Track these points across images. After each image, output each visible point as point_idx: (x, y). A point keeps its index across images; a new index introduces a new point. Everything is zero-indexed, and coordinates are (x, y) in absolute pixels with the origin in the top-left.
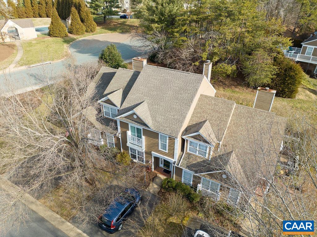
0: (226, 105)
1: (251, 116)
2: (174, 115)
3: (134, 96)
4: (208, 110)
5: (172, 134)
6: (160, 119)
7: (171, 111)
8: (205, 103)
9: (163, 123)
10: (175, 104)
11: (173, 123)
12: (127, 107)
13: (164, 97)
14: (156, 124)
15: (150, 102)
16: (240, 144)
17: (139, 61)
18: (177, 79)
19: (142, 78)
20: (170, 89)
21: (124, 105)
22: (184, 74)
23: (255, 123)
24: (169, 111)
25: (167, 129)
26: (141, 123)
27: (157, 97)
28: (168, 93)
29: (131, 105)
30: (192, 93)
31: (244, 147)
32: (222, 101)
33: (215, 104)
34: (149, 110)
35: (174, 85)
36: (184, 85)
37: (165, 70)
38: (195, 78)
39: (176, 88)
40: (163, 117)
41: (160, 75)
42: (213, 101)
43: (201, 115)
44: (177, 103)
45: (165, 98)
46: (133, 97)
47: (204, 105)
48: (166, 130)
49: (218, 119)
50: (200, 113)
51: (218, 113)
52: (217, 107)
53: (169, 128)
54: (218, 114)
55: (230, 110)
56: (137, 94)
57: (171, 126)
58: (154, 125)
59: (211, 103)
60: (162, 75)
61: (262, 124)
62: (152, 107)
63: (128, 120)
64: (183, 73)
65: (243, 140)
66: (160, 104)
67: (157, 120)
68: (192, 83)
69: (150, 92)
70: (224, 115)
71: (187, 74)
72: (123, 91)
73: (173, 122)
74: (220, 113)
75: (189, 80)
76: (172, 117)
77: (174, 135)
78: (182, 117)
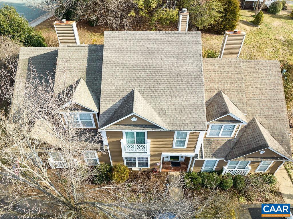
0: (233, 65)
1: (255, 70)
2: (187, 99)
3: (113, 86)
4: (215, 78)
5: (198, 127)
6: (169, 111)
7: (180, 95)
8: (208, 69)
9: (177, 116)
10: (181, 83)
11: (192, 112)
12: (109, 107)
13: (161, 77)
14: (168, 120)
15: (142, 90)
16: (258, 107)
17: (66, 25)
18: (166, 45)
19: (110, 55)
20: (163, 63)
21: (103, 105)
22: (172, 35)
23: (263, 78)
24: (176, 95)
25: (187, 122)
26: (146, 125)
27: (148, 79)
28: (162, 69)
29: (115, 103)
30: (196, 61)
31: (262, 109)
32: (226, 62)
33: (220, 67)
34: (148, 102)
35: (166, 55)
36: (180, 52)
37: (141, 35)
38: (191, 39)
39: (170, 59)
40: (173, 107)
41: (138, 44)
42: (216, 64)
43: (209, 87)
44: (182, 81)
45: (162, 79)
46: (112, 89)
47: (207, 72)
48: (187, 125)
49: (232, 87)
50: (208, 85)
51: (228, 78)
52: (225, 71)
53: (189, 120)
54: (229, 80)
55: (240, 71)
56: (116, 82)
57: (190, 116)
58: (166, 123)
59: (214, 67)
60: (141, 44)
61: (270, 77)
62: (149, 96)
63: (122, 126)
64: (169, 35)
65: (259, 102)
66: (159, 89)
67: (166, 114)
68: (190, 46)
69: (134, 75)
70: (237, 80)
71: (176, 35)
72: (87, 82)
73: (190, 110)
74: (230, 78)
75: (183, 43)
76: (186, 103)
77: (201, 127)
78: (200, 99)
